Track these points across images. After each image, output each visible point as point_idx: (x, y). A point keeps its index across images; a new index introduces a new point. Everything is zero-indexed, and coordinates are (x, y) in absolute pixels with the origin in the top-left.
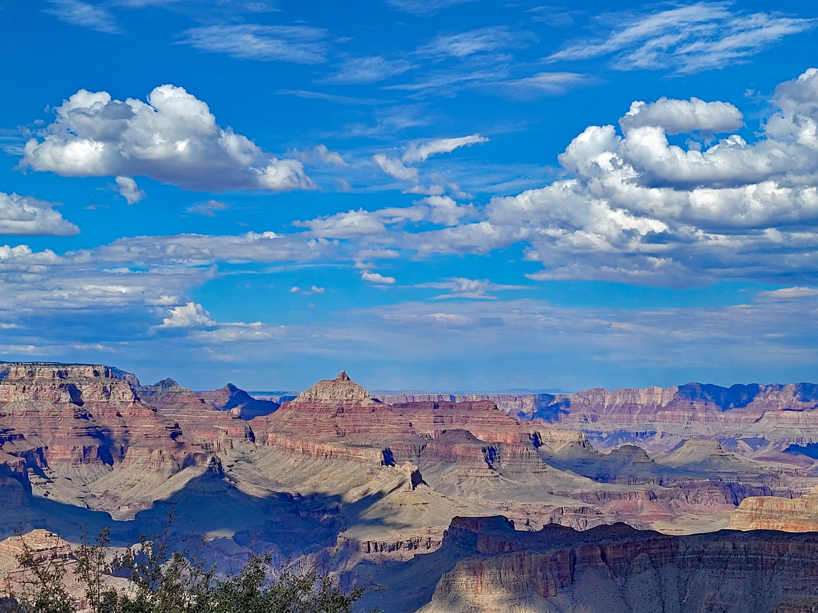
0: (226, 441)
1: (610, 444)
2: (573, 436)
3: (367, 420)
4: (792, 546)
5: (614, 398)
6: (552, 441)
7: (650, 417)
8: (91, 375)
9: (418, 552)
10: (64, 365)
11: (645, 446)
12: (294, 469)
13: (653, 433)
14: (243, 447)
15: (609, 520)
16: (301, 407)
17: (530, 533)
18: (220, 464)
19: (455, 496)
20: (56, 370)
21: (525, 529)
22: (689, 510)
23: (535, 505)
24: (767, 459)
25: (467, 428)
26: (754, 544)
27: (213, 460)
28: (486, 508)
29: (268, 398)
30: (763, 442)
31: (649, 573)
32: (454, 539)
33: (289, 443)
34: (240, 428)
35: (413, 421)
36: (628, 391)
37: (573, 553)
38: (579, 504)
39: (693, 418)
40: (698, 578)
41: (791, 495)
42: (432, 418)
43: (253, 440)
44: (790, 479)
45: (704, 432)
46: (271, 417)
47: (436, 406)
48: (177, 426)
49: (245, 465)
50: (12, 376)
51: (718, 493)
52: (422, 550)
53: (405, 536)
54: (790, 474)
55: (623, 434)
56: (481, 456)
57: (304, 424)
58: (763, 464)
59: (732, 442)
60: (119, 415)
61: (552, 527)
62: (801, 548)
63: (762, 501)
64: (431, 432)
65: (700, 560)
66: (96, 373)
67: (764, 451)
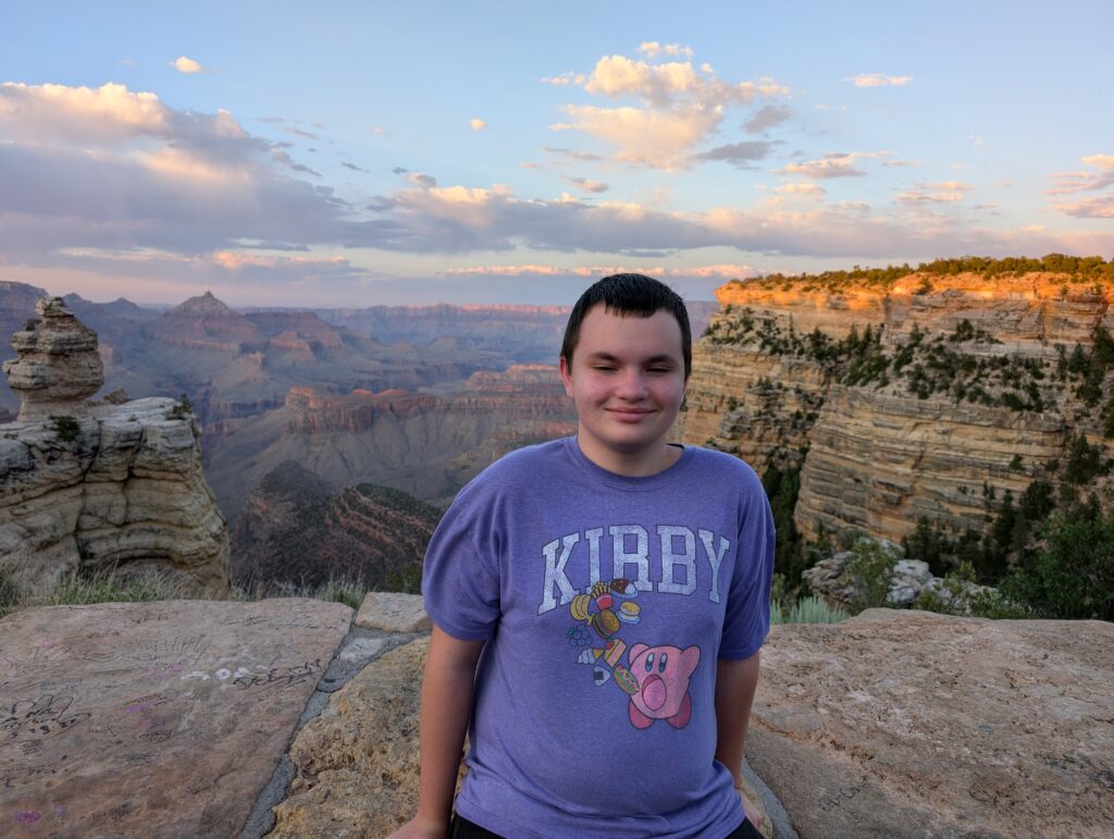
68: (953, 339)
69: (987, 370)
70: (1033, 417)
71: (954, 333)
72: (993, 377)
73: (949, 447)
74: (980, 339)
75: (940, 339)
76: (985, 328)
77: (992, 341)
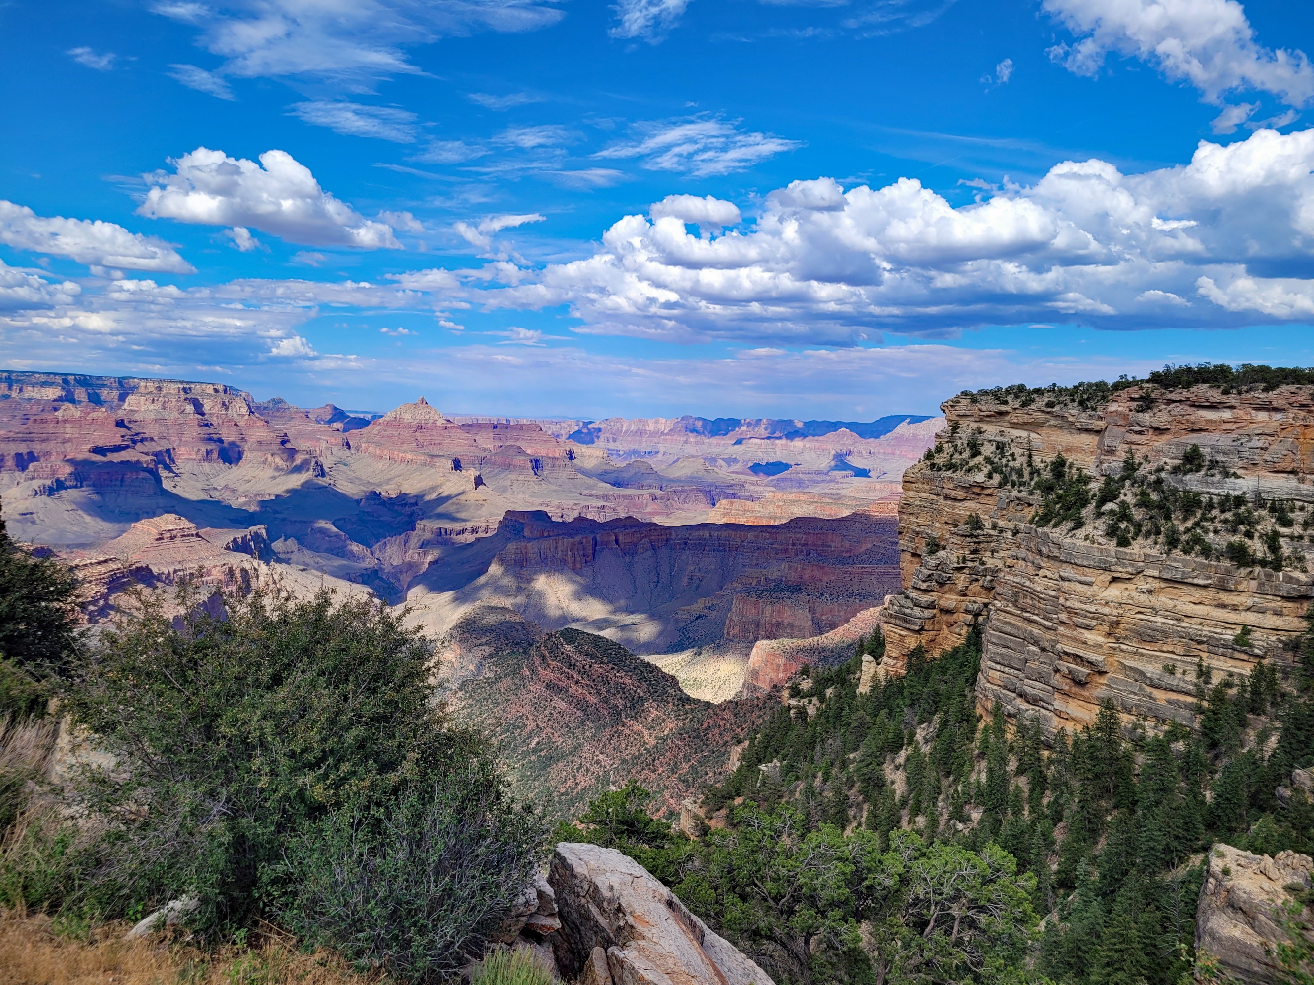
0: (327, 448)
1: (625, 459)
2: (599, 453)
3: (441, 435)
4: (751, 535)
5: (630, 425)
6: (583, 456)
7: (656, 440)
8: (212, 391)
9: (479, 536)
10: (188, 383)
11: (652, 461)
12: (382, 471)
13: (657, 452)
14: (341, 453)
15: (623, 515)
16: (388, 424)
17: (563, 523)
18: (321, 466)
19: (508, 495)
20: (181, 386)
21: (560, 520)
22: (680, 509)
23: (567, 503)
24: (737, 473)
25: (518, 444)
26: (724, 534)
27: (316, 463)
28: (532, 504)
29: (361, 416)
30: (735, 461)
31: (649, 553)
32: (506, 526)
33: (378, 452)
34: (339, 438)
35: (477, 438)
36: (640, 420)
37: (594, 539)
38: (601, 503)
39: (686, 442)
40: (684, 557)
41: (752, 499)
42: (491, 435)
43: (349, 447)
44: (752, 487)
45: (694, 453)
46: (364, 431)
47: (495, 427)
48: (286, 435)
49: (343, 467)
50: (142, 390)
51: (701, 496)
52: (482, 535)
53: (469, 525)
54: (753, 484)
55: (635, 452)
56: (529, 465)
57: (390, 437)
58: (734, 476)
59: (713, 460)
60: (236, 424)
61: (580, 519)
62: (757, 537)
63: (732, 503)
64: (491, 447)
65: (686, 544)
66: (216, 391)
67: (736, 467)
68: (1176, 470)
69: (1215, 512)
70: (1269, 576)
71: (1179, 462)
72: (1221, 521)
73: (1155, 611)
74: (1213, 471)
75: (1160, 470)
76: (1220, 458)
77: (1227, 475)
